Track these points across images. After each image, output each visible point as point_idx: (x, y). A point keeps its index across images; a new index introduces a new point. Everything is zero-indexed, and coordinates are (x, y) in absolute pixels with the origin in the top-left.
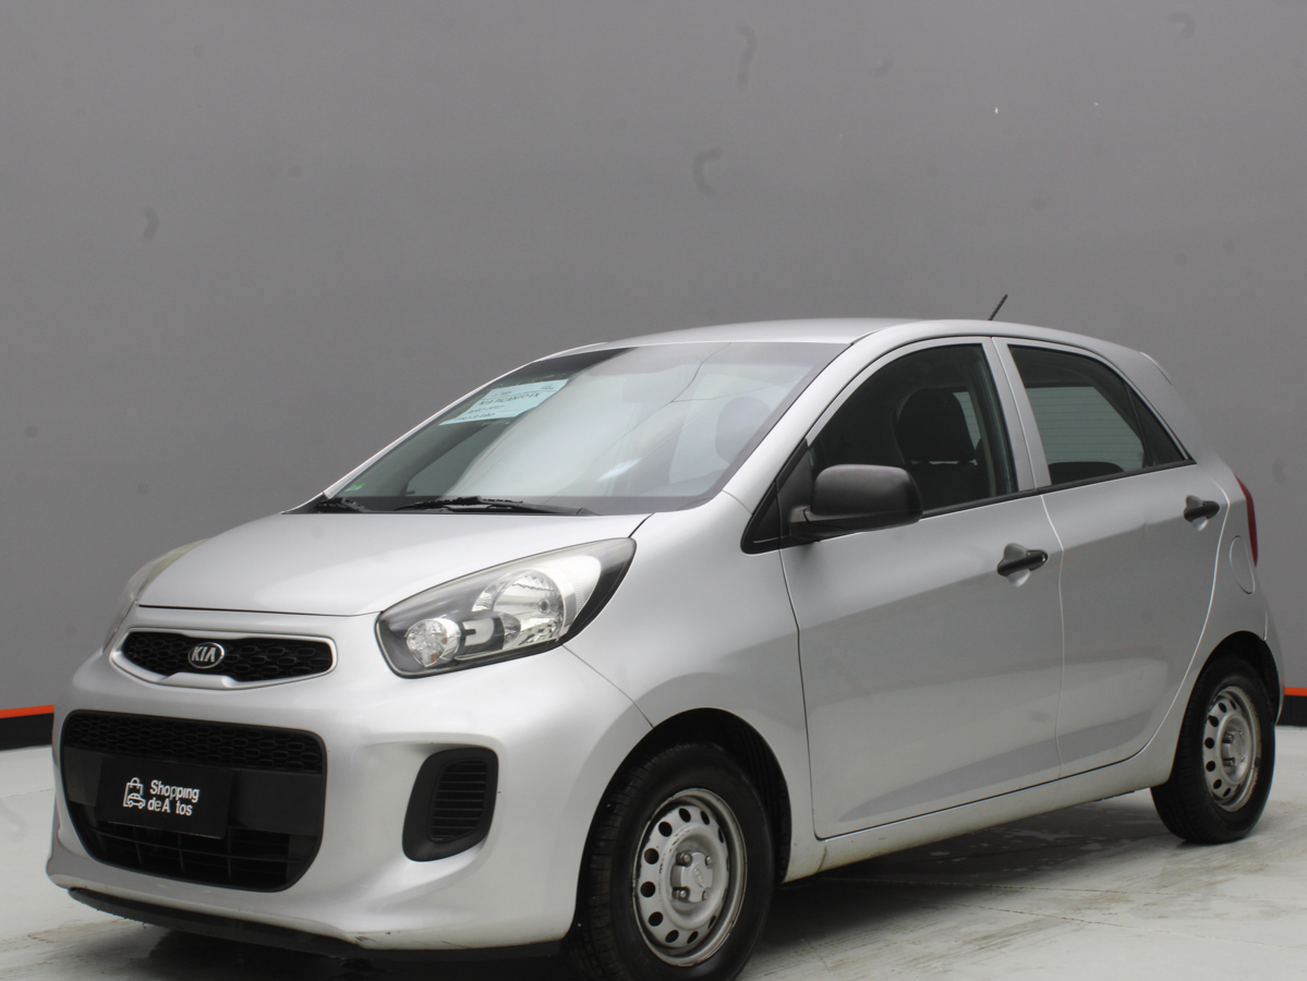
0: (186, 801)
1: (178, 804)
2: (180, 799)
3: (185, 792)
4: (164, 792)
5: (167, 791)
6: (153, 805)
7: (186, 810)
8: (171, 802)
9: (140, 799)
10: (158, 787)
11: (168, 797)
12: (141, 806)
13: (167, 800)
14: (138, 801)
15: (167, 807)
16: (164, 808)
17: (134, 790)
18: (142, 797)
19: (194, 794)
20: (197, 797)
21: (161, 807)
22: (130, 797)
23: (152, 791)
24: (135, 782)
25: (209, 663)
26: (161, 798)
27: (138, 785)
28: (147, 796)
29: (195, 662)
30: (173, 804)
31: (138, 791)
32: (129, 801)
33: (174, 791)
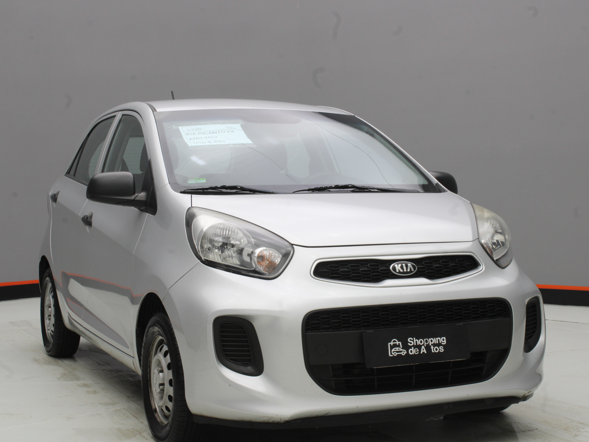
0: (439, 345)
1: (432, 347)
2: (432, 344)
3: (435, 341)
4: (419, 343)
5: (421, 342)
6: (413, 351)
7: (442, 349)
8: (425, 347)
9: (401, 350)
10: (411, 341)
11: (423, 345)
12: (404, 353)
13: (423, 347)
14: (401, 352)
15: (423, 350)
16: (422, 351)
17: (395, 346)
18: (402, 349)
19: (443, 340)
20: (445, 341)
21: (420, 351)
22: (393, 350)
23: (409, 344)
24: (394, 341)
25: (411, 271)
26: (419, 347)
27: (397, 343)
28: (406, 347)
29: (400, 272)
30: (428, 348)
31: (399, 346)
32: (393, 353)
33: (427, 341)
